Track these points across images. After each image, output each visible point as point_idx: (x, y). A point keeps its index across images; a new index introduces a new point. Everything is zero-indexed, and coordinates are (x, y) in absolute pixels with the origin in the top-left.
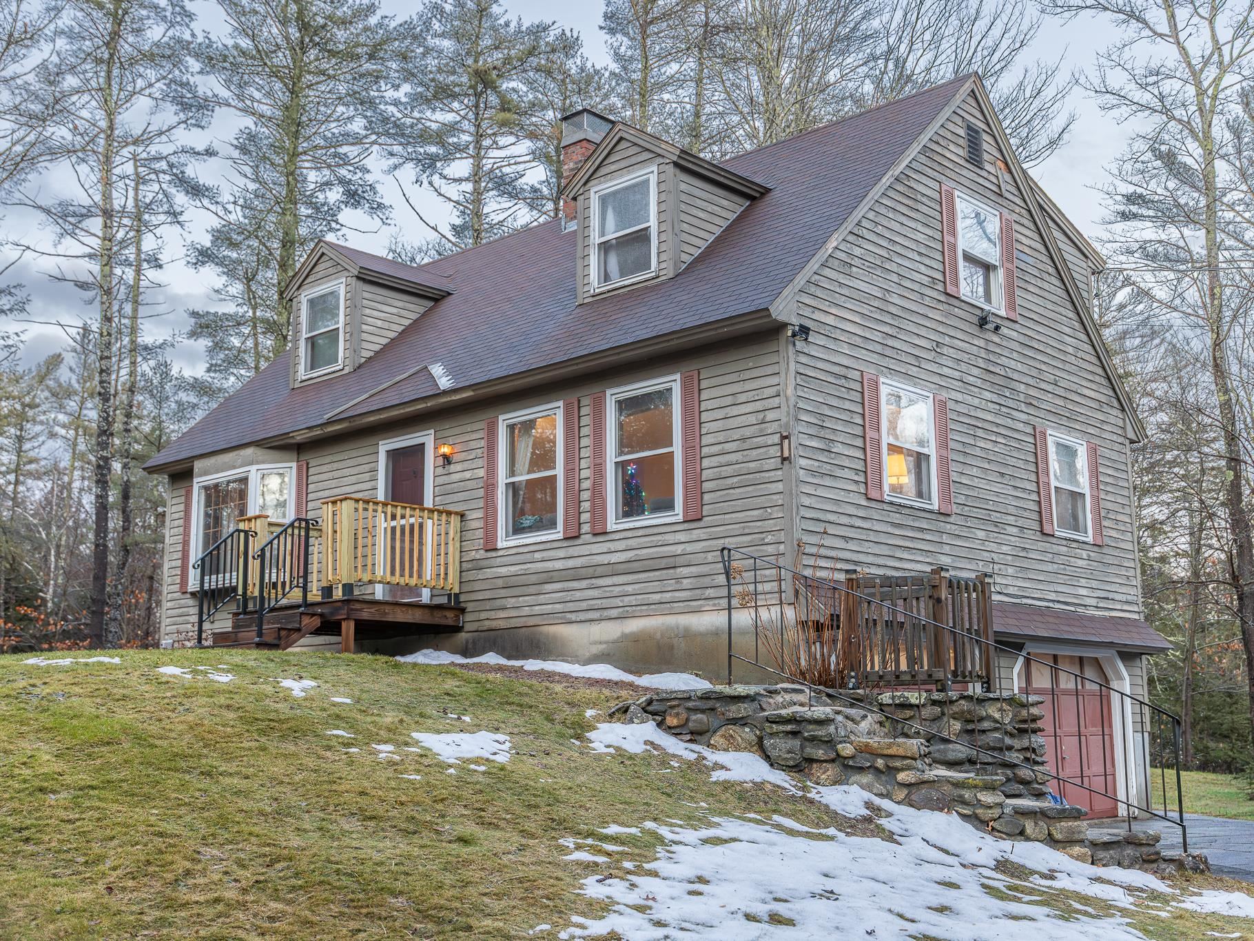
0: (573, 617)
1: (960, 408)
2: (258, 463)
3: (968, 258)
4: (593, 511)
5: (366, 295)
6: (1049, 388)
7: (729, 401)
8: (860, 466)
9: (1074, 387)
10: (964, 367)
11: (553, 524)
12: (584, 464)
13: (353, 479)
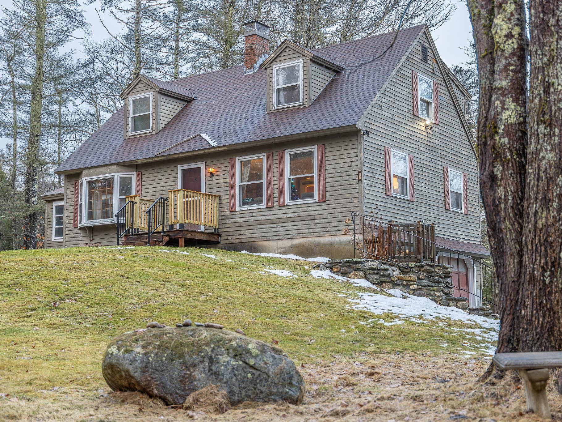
0: (270, 238)
1: (418, 160)
2: (118, 172)
3: (422, 100)
4: (279, 197)
5: (162, 100)
6: (450, 151)
7: (337, 157)
8: (383, 183)
9: (458, 150)
10: (419, 144)
11: (261, 202)
12: (275, 178)
13: (165, 181)
